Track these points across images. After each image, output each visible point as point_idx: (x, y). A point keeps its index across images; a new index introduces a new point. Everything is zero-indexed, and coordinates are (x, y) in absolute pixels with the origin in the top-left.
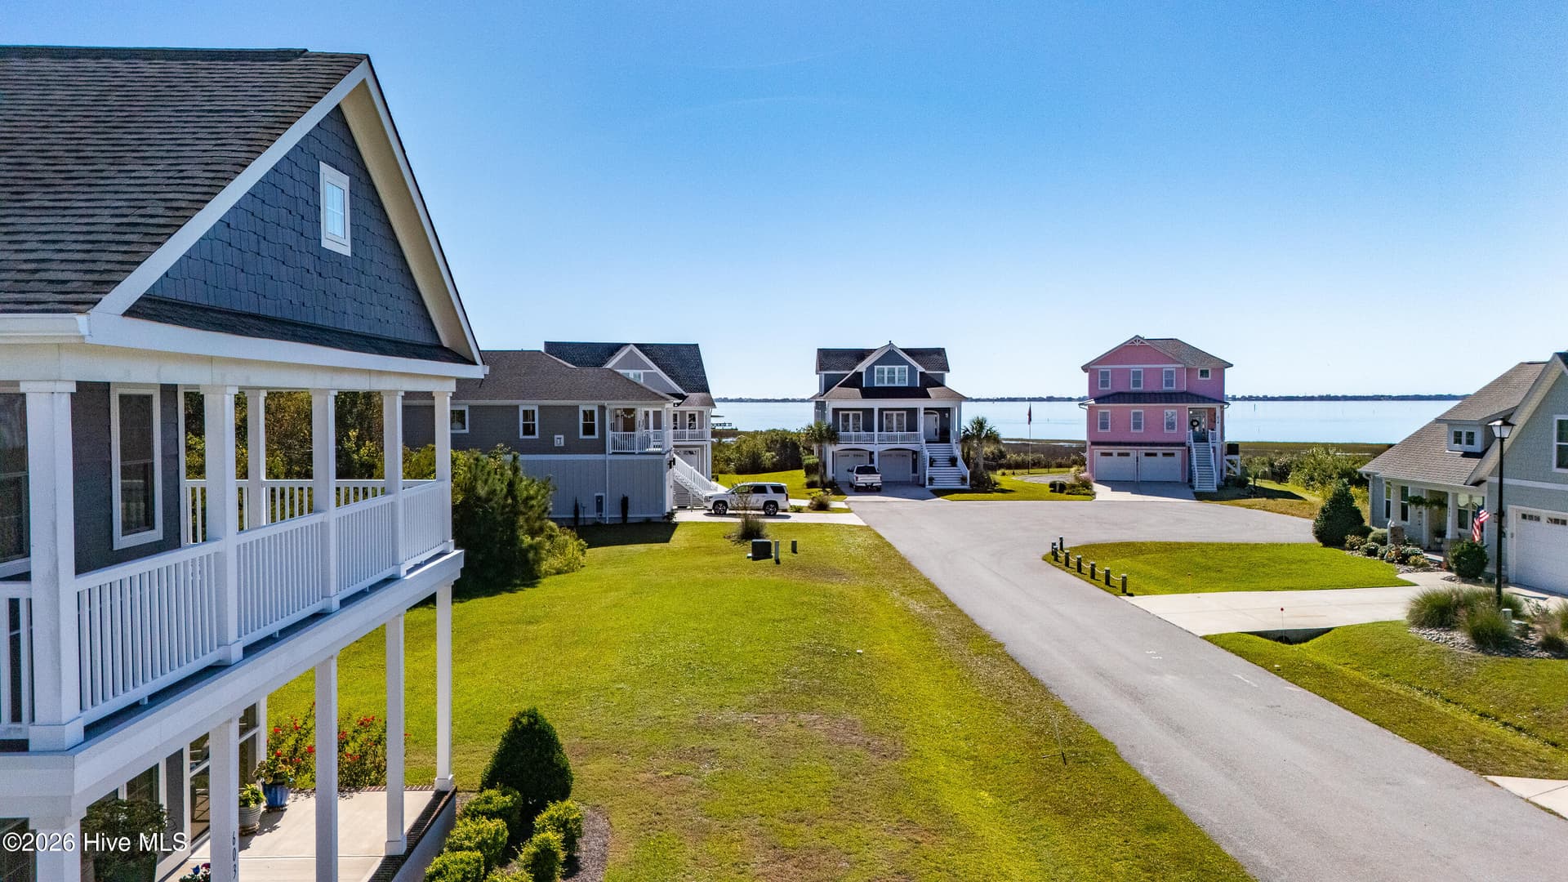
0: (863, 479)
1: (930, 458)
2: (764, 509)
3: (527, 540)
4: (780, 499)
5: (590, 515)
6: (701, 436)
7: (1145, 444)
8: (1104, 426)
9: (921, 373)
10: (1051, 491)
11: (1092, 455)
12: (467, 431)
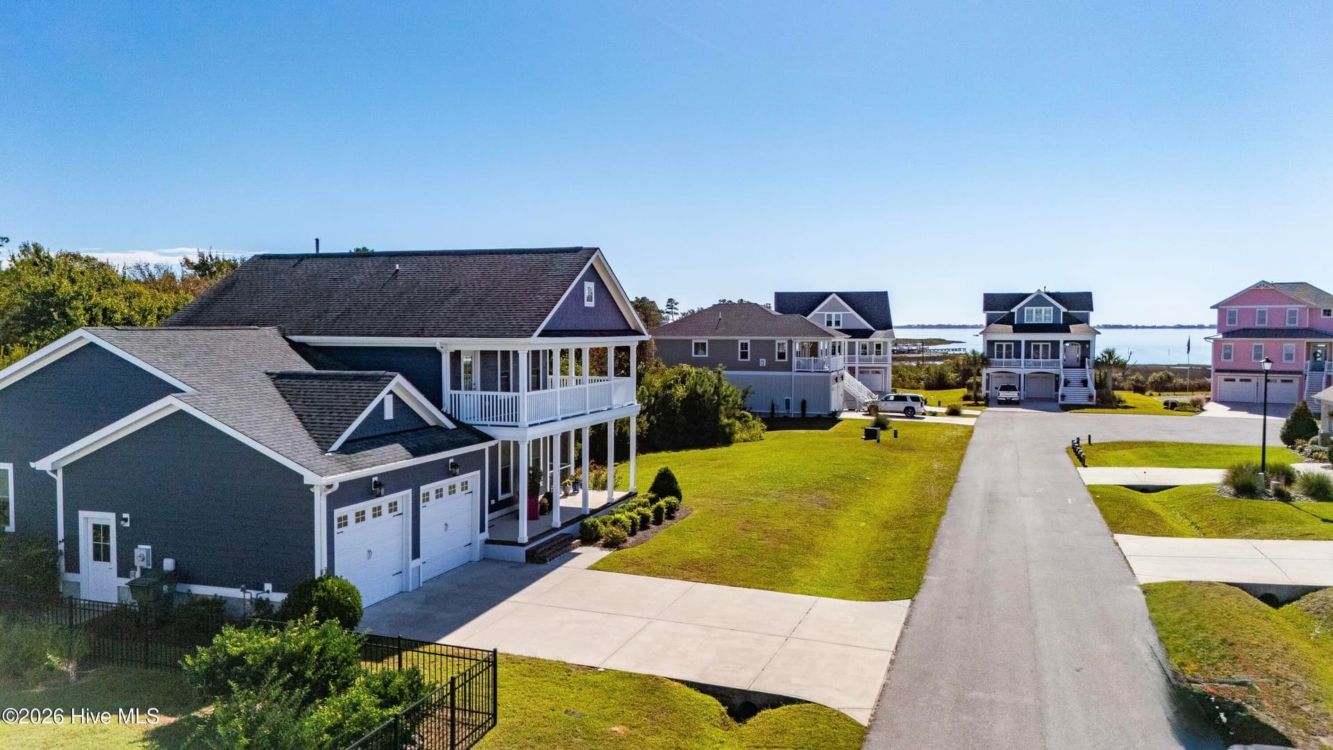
0: (1004, 395)
1: (1065, 380)
2: (904, 412)
3: (726, 421)
4: (917, 406)
5: (782, 411)
6: (885, 360)
7: (1284, 372)
8: (1228, 356)
9: (1064, 313)
10: (1165, 408)
11: (1216, 381)
12: (707, 355)
